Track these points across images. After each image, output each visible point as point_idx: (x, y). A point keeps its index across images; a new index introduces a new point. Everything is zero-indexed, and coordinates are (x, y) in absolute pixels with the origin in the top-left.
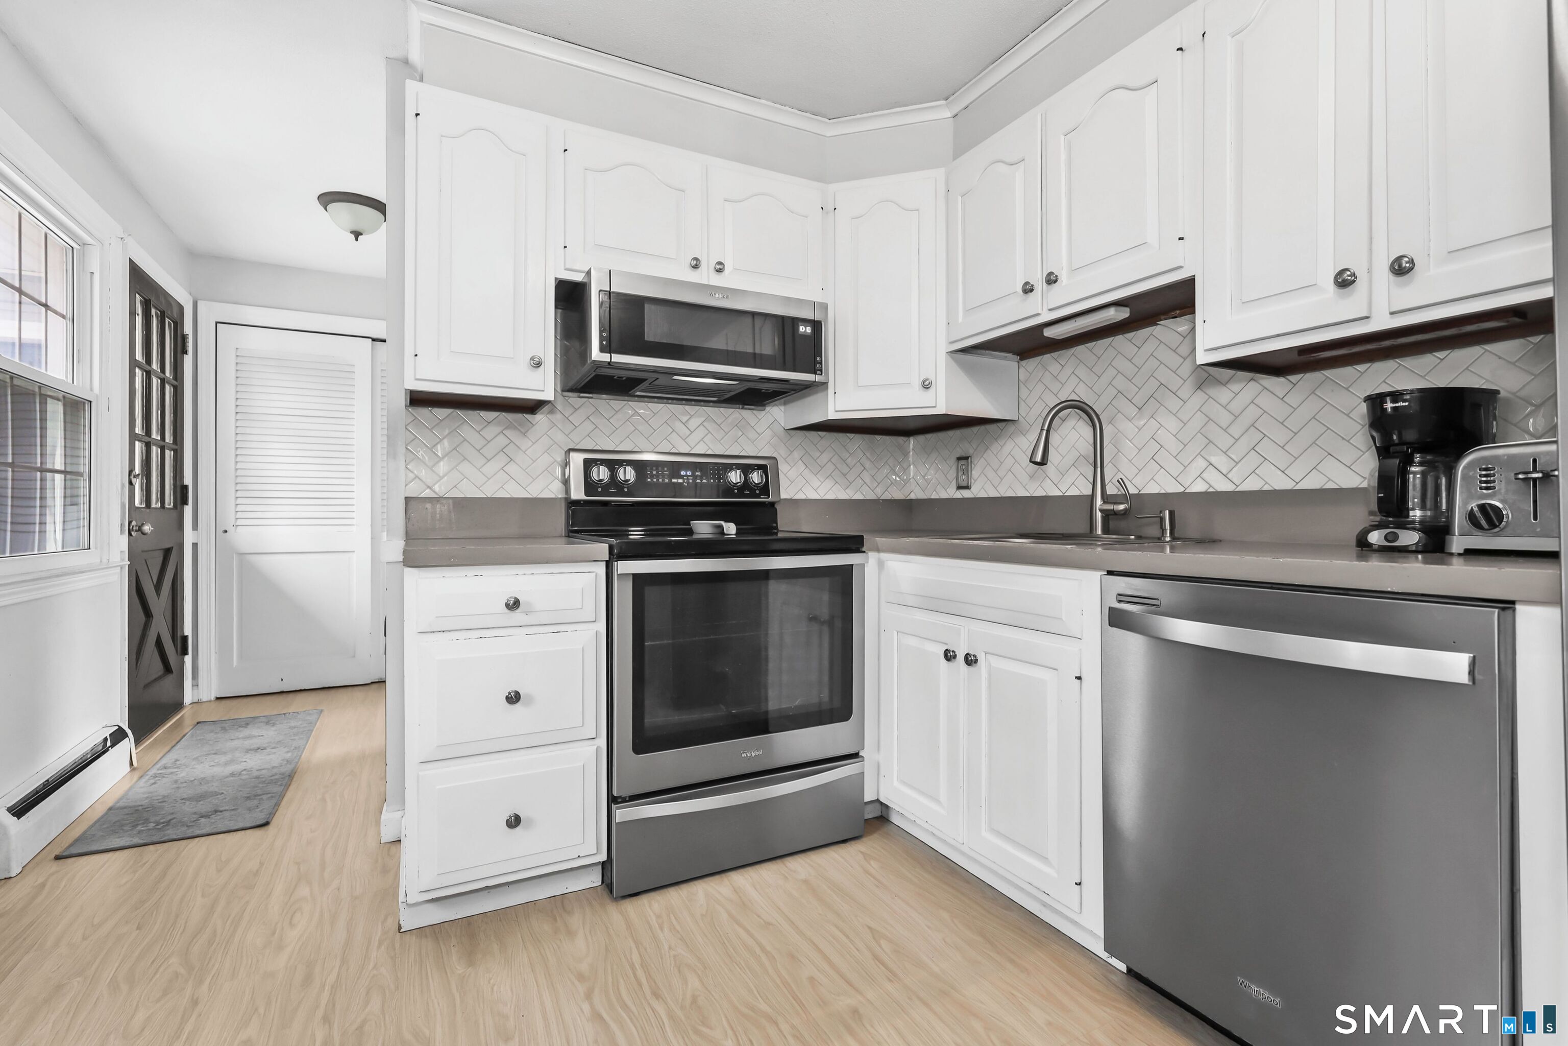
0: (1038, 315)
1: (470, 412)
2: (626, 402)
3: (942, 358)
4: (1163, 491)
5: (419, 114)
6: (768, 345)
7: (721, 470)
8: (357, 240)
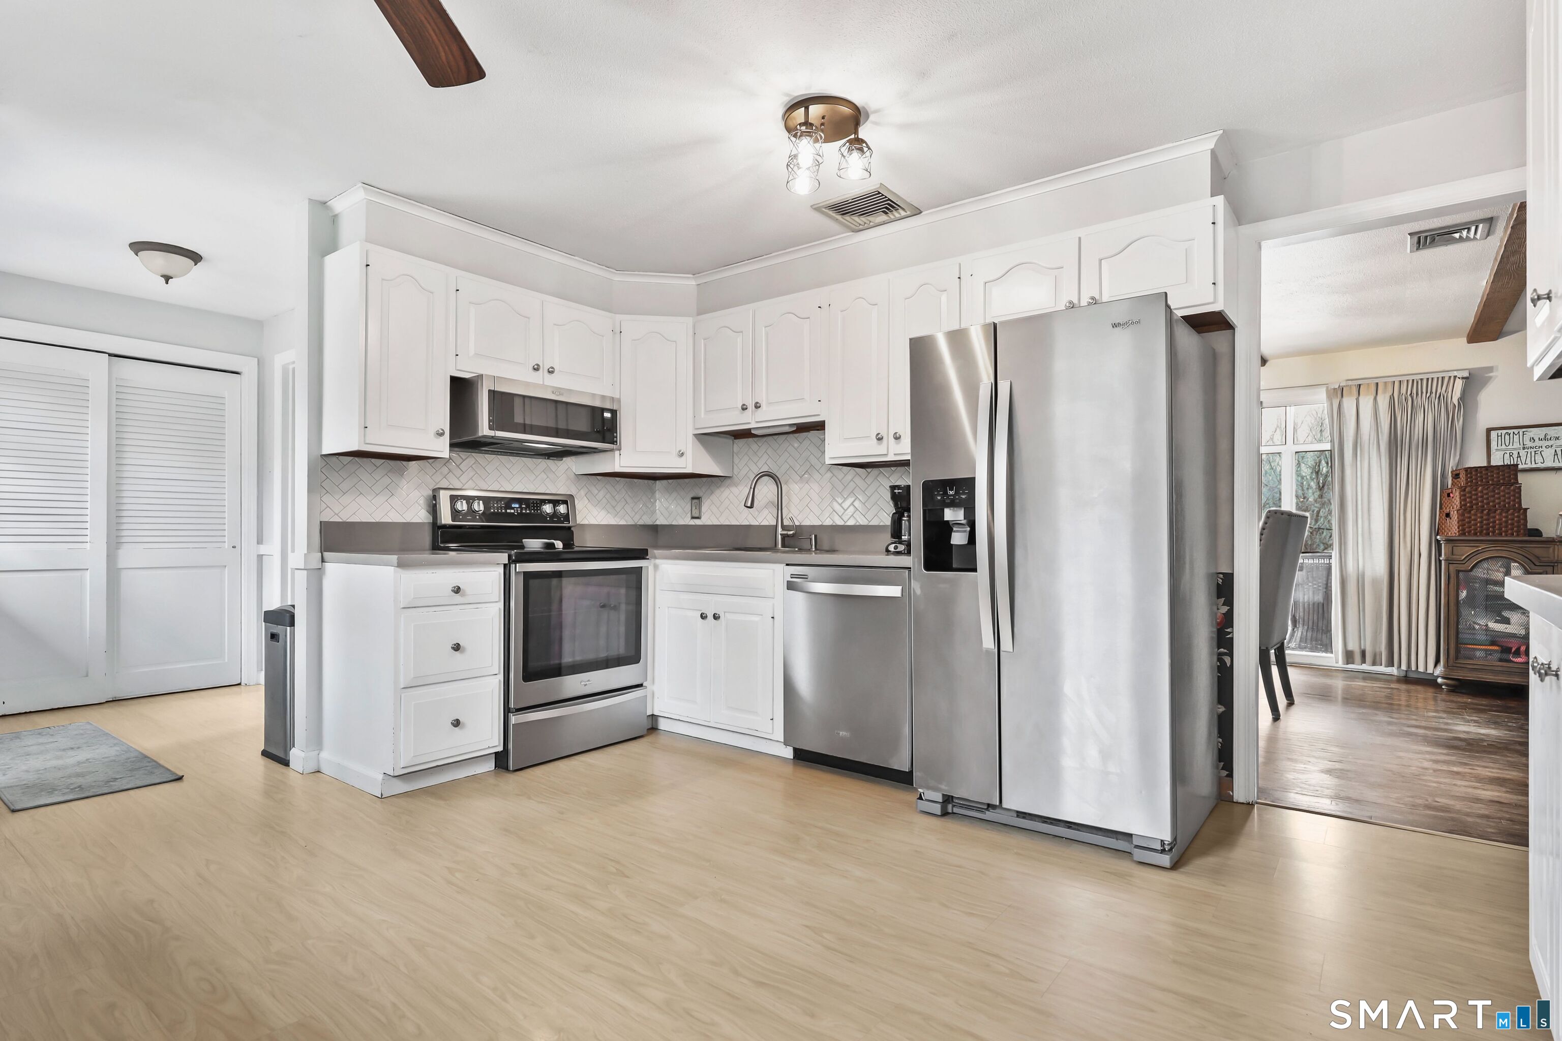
0: (749, 423)
1: (365, 459)
2: (470, 453)
3: (690, 438)
4: (812, 524)
5: (369, 265)
6: (583, 425)
7: (538, 504)
8: (167, 283)
